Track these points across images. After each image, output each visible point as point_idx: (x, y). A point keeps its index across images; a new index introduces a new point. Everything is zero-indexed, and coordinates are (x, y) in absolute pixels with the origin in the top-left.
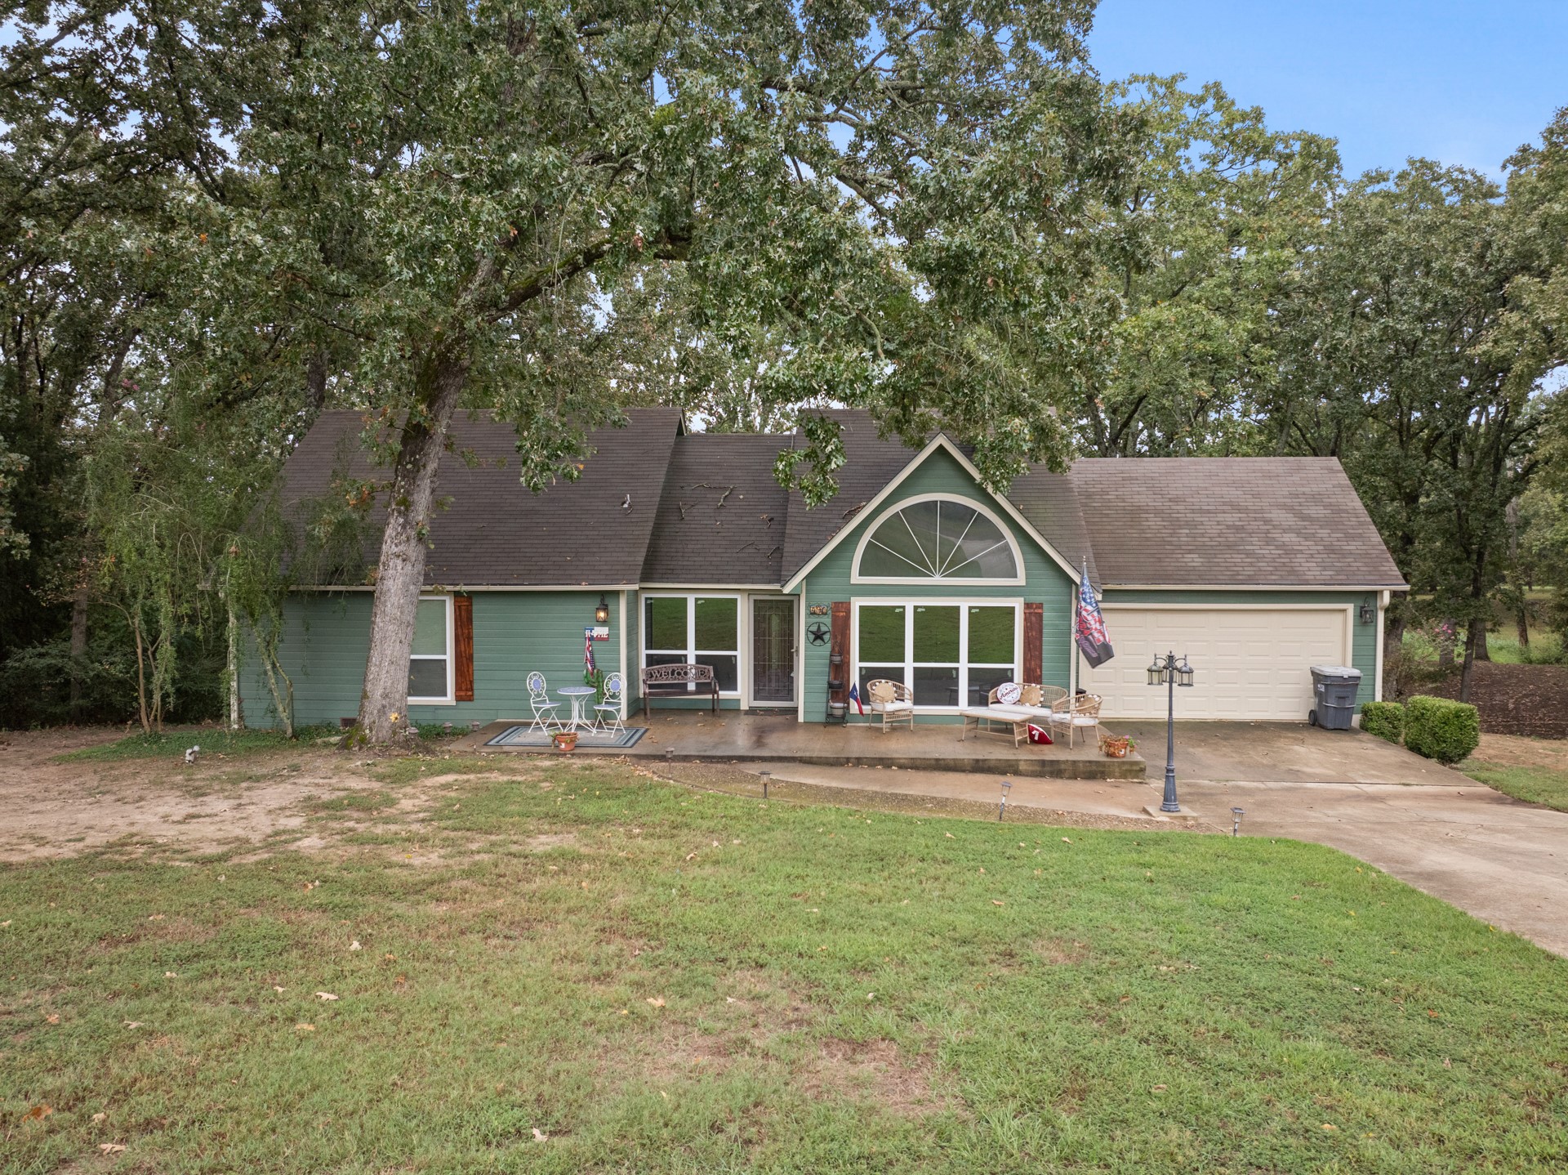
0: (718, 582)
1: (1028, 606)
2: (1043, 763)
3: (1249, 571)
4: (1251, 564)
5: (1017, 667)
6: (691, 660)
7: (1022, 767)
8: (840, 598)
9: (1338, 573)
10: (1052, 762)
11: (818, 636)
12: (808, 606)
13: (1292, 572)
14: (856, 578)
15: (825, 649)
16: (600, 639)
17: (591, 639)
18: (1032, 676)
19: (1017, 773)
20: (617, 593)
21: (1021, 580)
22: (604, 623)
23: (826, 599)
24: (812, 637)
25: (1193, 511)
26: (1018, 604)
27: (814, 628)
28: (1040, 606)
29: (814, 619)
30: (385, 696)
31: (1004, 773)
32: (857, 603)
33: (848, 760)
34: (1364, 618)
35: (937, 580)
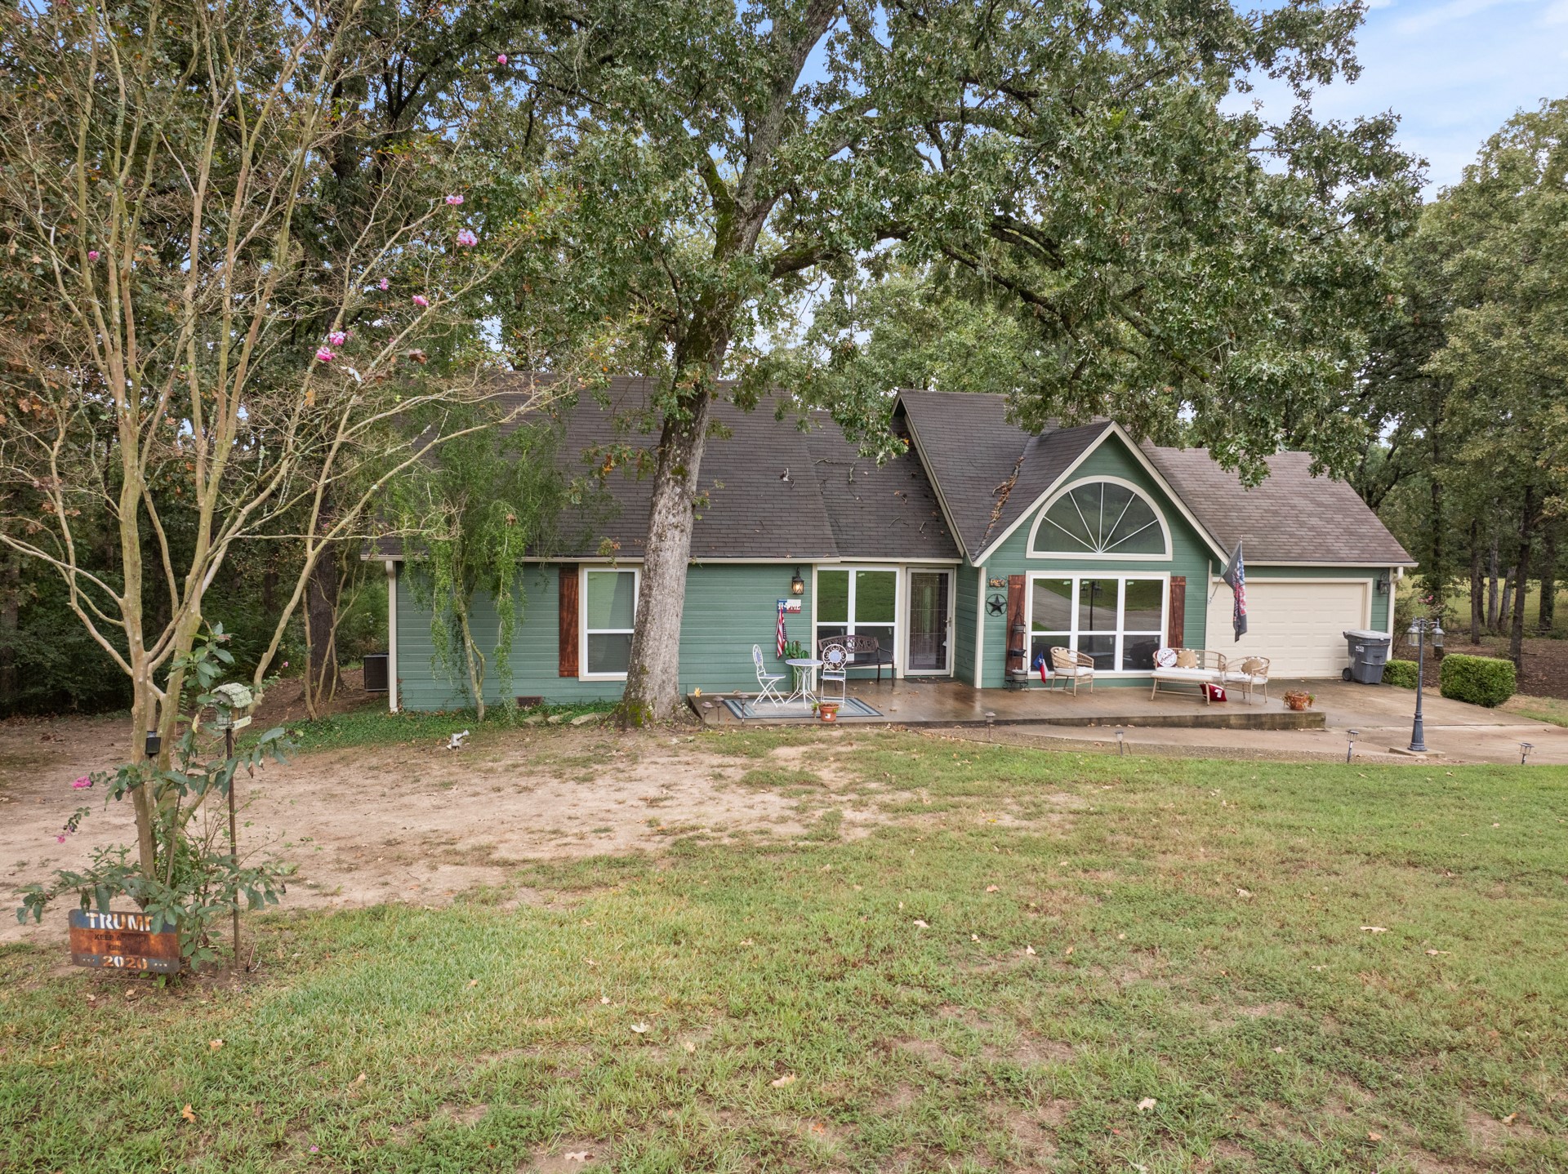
1: (1174, 579)
2: (1248, 717)
3: (1297, 550)
4: (1296, 544)
5: (1164, 634)
6: (851, 632)
7: (1233, 721)
8: (1016, 571)
10: (1256, 716)
11: (996, 607)
12: (989, 579)
13: (1329, 551)
14: (1031, 553)
15: (1001, 620)
16: (793, 611)
17: (784, 611)
18: (1176, 642)
19: (1229, 726)
20: (810, 566)
21: (1168, 556)
22: (795, 595)
23: (1004, 573)
24: (990, 608)
25: (1233, 497)
26: (1165, 577)
27: (992, 600)
28: (1183, 579)
29: (993, 591)
31: (1219, 727)
32: (1031, 576)
33: (1090, 720)
34: (1381, 589)
35: (1100, 555)
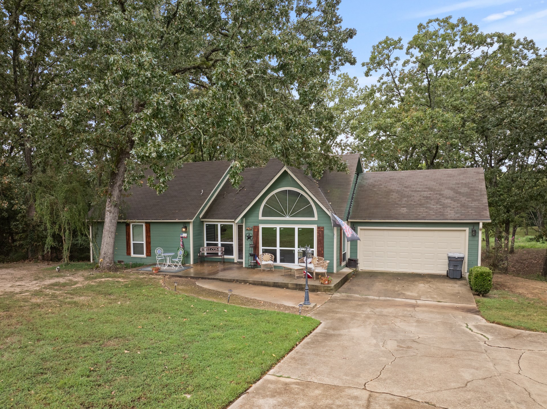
0: (225, 219)
1: (318, 228)
5: (315, 249)
6: (220, 245)
8: (256, 224)
9: (462, 215)
11: (249, 238)
12: (245, 227)
13: (443, 215)
14: (261, 218)
15: (250, 242)
16: (184, 237)
17: (182, 237)
18: (321, 254)
20: (189, 223)
21: (316, 218)
22: (185, 232)
23: (251, 225)
24: (247, 238)
25: (412, 191)
26: (315, 227)
27: (247, 235)
28: (323, 228)
29: (248, 232)
30: (105, 254)
32: (261, 226)
33: (234, 280)
34: (474, 234)
35: (287, 218)
